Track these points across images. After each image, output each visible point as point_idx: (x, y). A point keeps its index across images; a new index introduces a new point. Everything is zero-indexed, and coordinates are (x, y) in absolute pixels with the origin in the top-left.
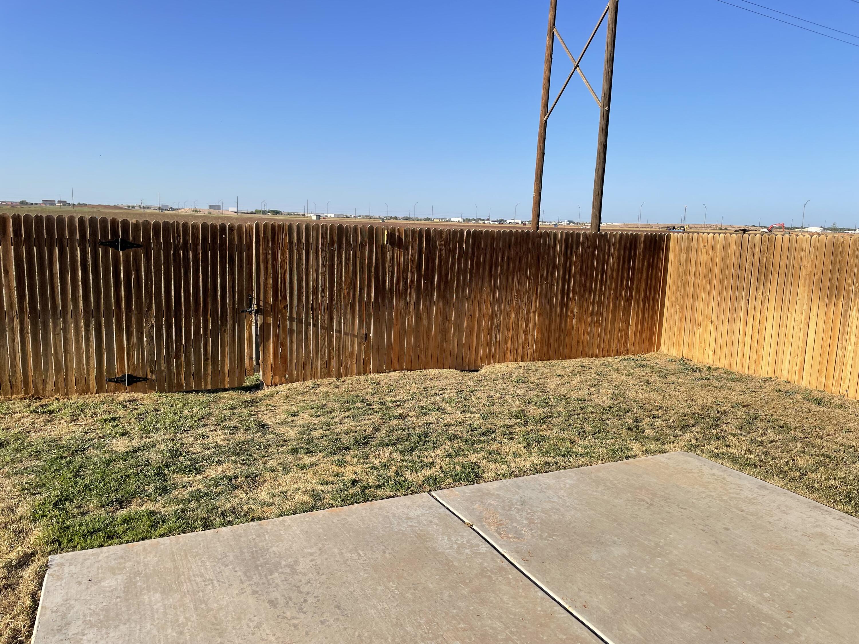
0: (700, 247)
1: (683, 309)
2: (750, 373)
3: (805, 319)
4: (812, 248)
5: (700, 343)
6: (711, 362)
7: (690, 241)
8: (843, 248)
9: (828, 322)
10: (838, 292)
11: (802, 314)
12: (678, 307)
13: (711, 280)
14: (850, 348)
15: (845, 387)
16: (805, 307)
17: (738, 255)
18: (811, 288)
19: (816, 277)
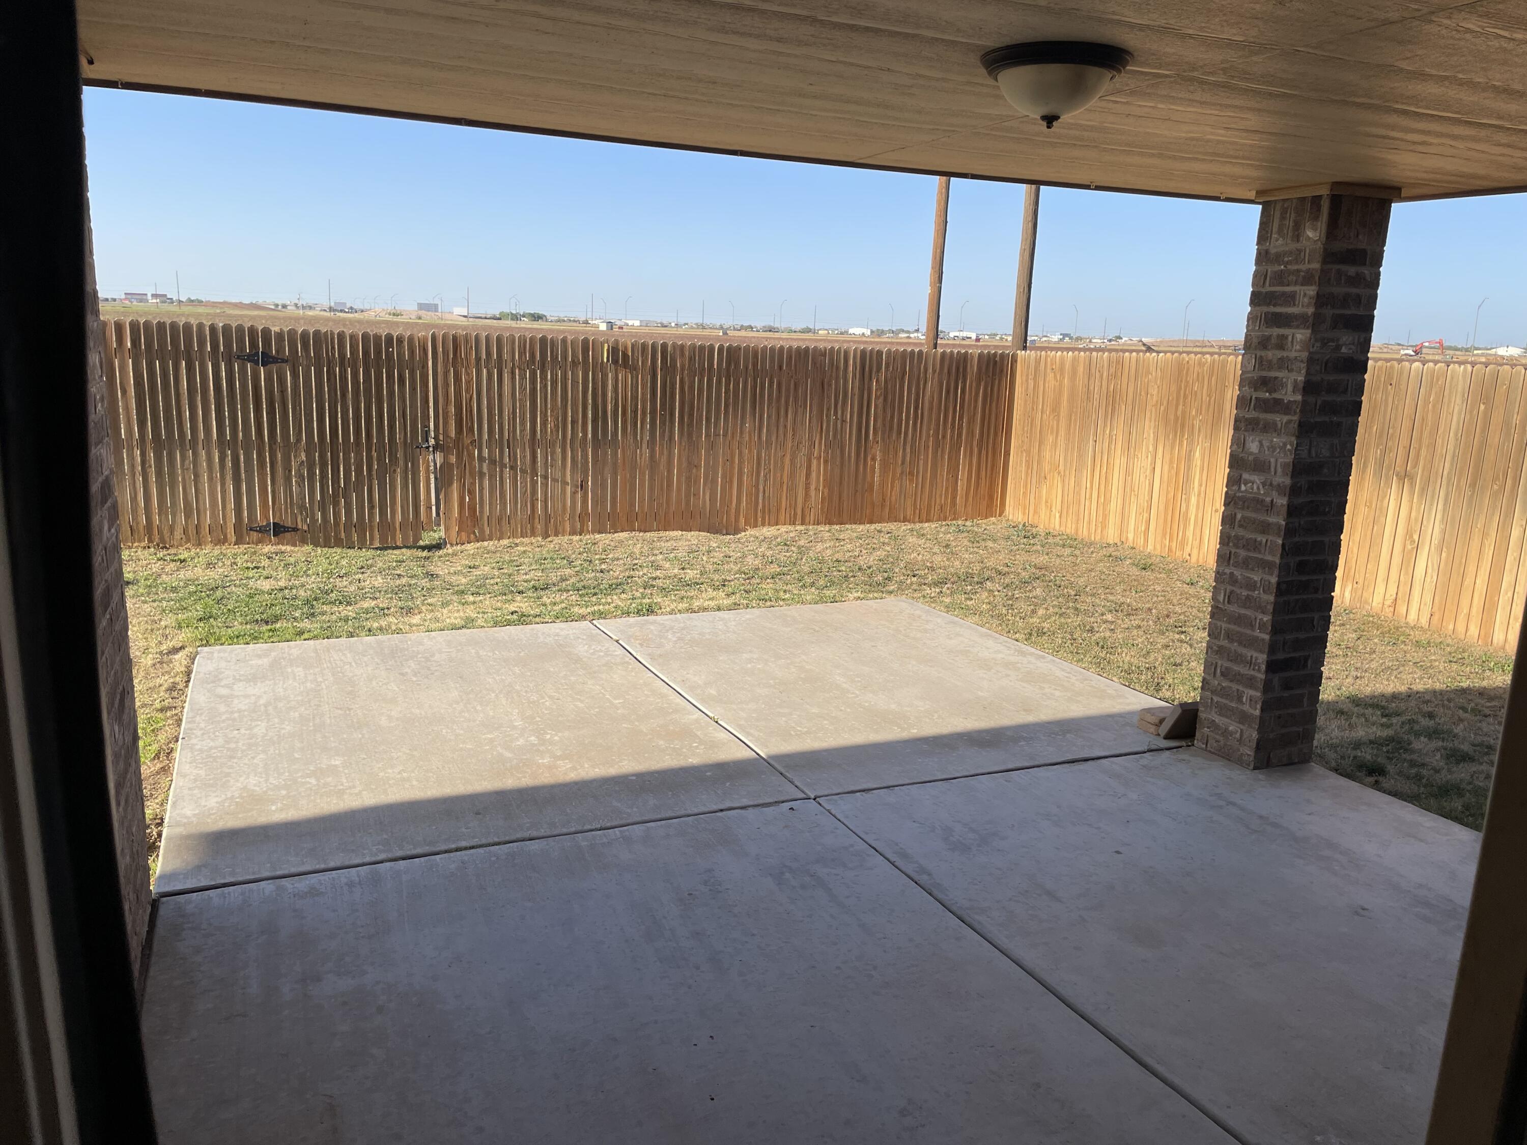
0: (1048, 371)
1: (1029, 458)
2: (1097, 539)
3: (1151, 464)
4: (1158, 369)
5: (1046, 502)
6: (1057, 527)
7: (1038, 361)
8: (1188, 369)
9: (1173, 467)
10: (1183, 426)
11: (1147, 457)
12: (1024, 454)
13: (1058, 416)
14: (1194, 500)
15: (1188, 550)
16: (1151, 448)
17: (1086, 382)
18: (1157, 423)
19: (1162, 408)
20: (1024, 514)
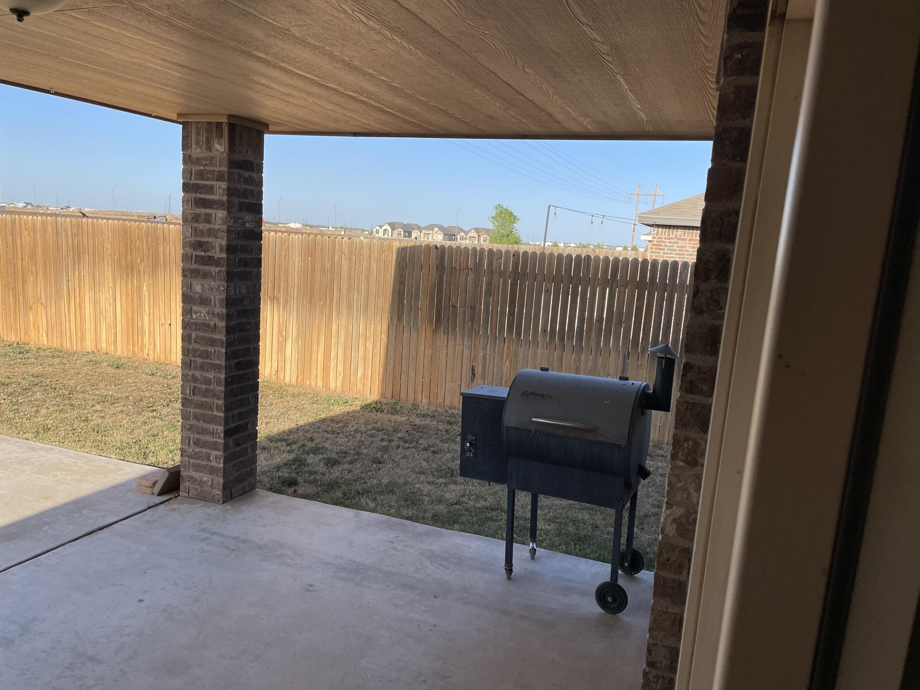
0: (23, 229)
1: (15, 293)
2: (78, 350)
3: (113, 296)
4: (110, 231)
5: (34, 325)
6: (45, 343)
7: (13, 223)
8: (131, 232)
9: (129, 297)
10: (132, 270)
11: (109, 291)
12: (11, 291)
13: (36, 262)
14: (146, 319)
15: (146, 351)
16: (111, 285)
17: (55, 238)
18: (113, 268)
19: (116, 257)
20: (16, 335)
